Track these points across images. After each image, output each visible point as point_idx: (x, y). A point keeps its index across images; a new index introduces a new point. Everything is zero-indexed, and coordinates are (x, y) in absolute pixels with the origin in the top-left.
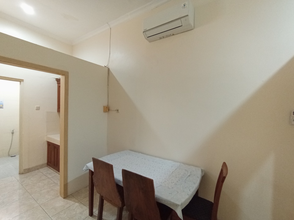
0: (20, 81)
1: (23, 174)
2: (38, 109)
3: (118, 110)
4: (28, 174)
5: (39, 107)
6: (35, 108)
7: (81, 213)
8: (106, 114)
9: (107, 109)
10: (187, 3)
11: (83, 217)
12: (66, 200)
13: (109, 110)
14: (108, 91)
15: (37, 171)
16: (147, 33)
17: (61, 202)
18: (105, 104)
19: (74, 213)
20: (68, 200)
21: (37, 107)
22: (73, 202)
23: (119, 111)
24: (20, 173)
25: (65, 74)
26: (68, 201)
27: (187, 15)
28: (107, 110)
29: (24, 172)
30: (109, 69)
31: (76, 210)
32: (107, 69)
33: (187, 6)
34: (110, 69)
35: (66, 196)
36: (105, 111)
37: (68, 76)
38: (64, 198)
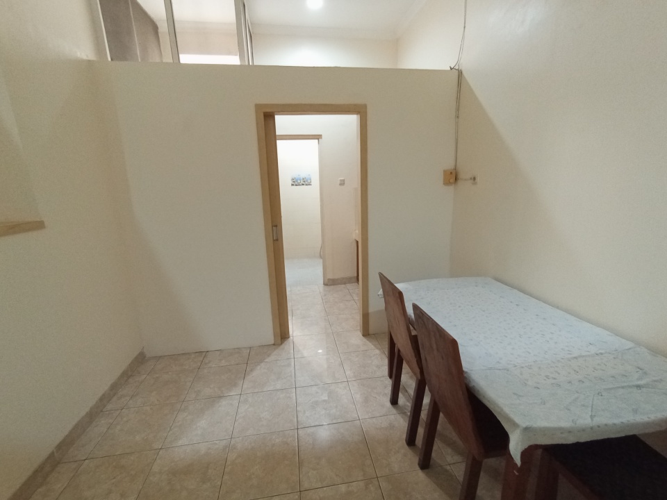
0: (318, 137)
1: (327, 285)
2: (342, 183)
3: (474, 179)
4: (332, 287)
5: (344, 180)
6: (339, 182)
7: (378, 367)
8: (451, 188)
9: (453, 177)
12: (364, 340)
13: (456, 179)
14: (457, 132)
15: (343, 286)
17: (357, 338)
18: (449, 165)
19: (369, 362)
20: (368, 340)
21: (341, 180)
23: (478, 180)
24: (325, 284)
25: (358, 109)
26: (368, 342)
28: (452, 180)
29: (330, 283)
30: (460, 73)
31: (373, 358)
32: (456, 73)
34: (464, 73)
35: (366, 333)
36: (447, 183)
37: (366, 112)
38: (363, 335)
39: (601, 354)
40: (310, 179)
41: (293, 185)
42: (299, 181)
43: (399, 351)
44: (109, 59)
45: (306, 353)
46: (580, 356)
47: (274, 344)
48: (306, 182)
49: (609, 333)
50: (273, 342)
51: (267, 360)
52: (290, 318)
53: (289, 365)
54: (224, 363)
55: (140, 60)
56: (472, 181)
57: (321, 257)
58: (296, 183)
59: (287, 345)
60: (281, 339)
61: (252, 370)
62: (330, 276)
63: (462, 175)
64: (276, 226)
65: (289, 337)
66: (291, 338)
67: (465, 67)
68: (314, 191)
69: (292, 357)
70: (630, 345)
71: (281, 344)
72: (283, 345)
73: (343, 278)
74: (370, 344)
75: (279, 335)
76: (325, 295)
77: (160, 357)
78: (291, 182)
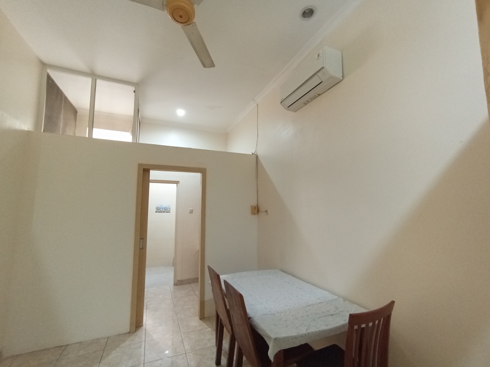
0: (177, 182)
1: (176, 285)
2: (191, 212)
3: (267, 212)
4: (180, 286)
5: (192, 210)
6: (189, 211)
7: (209, 340)
8: (256, 216)
9: (256, 210)
10: (320, 52)
11: (209, 345)
12: (201, 322)
13: (258, 211)
14: (257, 185)
15: (189, 285)
16: (285, 102)
17: (195, 322)
18: (254, 203)
19: (203, 337)
20: (203, 322)
21: (190, 210)
22: (206, 326)
23: (269, 212)
24: (175, 285)
25: (203, 171)
26: (203, 324)
27: (323, 68)
28: (256, 212)
29: (179, 283)
30: (257, 157)
31: (206, 334)
32: (255, 156)
33: (321, 55)
34: (259, 157)
35: (202, 317)
36: (253, 213)
37: (206, 173)
38: (200, 319)
39: (322, 303)
40: (170, 209)
41: (156, 212)
42: (161, 210)
43: (221, 319)
44: (42, 131)
45: (155, 336)
46: (312, 305)
47: (129, 333)
48: (166, 210)
49: (328, 293)
50: (128, 331)
51: (122, 345)
52: (145, 311)
53: (140, 347)
54: (82, 352)
55: (61, 133)
56: (265, 213)
57: (173, 265)
58: (159, 210)
59: (141, 332)
60: (136, 327)
61: (108, 355)
62: (179, 278)
63: (261, 209)
64: (143, 239)
65: (142, 326)
66: (144, 326)
67: (259, 154)
68: (171, 217)
69: (144, 340)
70: (336, 297)
71: (136, 331)
72: (137, 332)
73: (189, 279)
74: (205, 324)
75: (135, 323)
76: (174, 292)
77: (18, 356)
78: (155, 210)
